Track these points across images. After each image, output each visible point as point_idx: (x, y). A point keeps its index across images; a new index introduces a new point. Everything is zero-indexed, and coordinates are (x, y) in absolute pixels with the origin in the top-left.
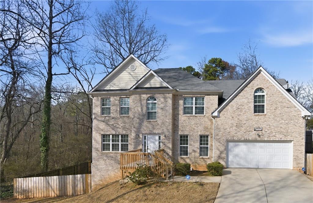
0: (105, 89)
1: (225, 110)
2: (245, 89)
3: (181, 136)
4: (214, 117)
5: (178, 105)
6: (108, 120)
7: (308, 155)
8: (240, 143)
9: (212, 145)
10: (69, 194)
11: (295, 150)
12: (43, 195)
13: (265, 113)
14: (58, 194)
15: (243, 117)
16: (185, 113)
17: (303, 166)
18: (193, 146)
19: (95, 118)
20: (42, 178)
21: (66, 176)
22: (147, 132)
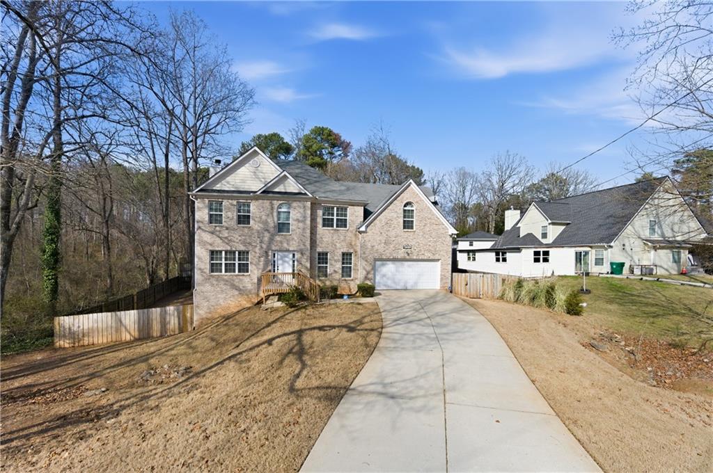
0: (214, 188)
1: (372, 224)
2: (394, 202)
3: (319, 254)
4: (360, 232)
5: (316, 216)
6: (220, 231)
7: (454, 274)
8: (388, 262)
9: (356, 265)
10: (155, 335)
11: (443, 270)
12: (109, 340)
13: (414, 229)
14: (137, 336)
15: (393, 233)
16: (324, 226)
17: (450, 285)
18: (334, 266)
19: (199, 228)
20: (109, 314)
21: (151, 310)
22: (277, 248)
